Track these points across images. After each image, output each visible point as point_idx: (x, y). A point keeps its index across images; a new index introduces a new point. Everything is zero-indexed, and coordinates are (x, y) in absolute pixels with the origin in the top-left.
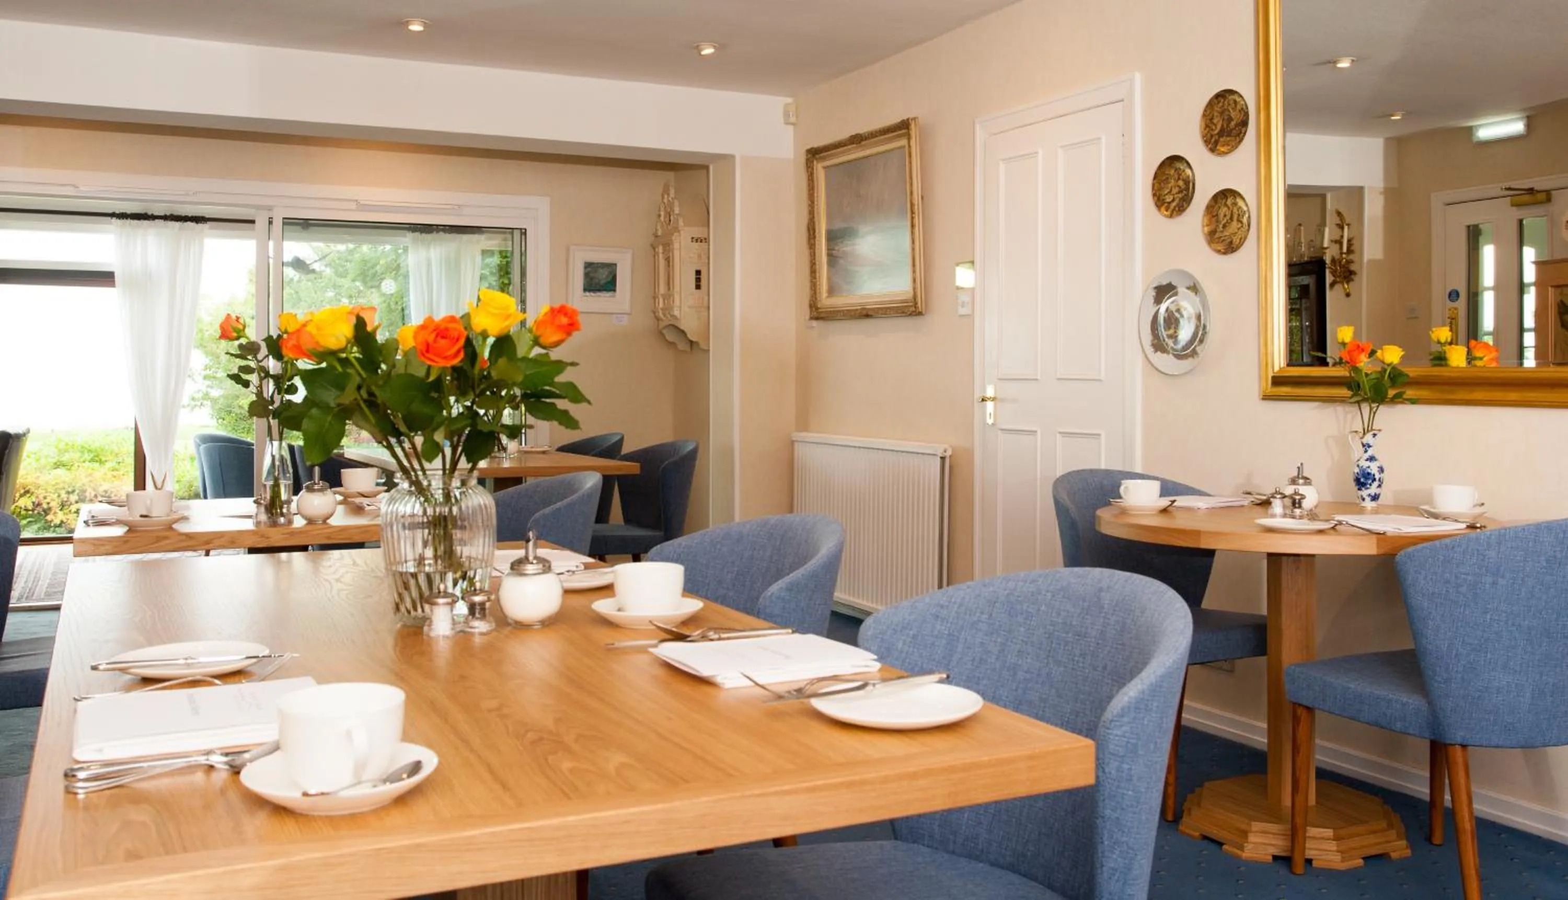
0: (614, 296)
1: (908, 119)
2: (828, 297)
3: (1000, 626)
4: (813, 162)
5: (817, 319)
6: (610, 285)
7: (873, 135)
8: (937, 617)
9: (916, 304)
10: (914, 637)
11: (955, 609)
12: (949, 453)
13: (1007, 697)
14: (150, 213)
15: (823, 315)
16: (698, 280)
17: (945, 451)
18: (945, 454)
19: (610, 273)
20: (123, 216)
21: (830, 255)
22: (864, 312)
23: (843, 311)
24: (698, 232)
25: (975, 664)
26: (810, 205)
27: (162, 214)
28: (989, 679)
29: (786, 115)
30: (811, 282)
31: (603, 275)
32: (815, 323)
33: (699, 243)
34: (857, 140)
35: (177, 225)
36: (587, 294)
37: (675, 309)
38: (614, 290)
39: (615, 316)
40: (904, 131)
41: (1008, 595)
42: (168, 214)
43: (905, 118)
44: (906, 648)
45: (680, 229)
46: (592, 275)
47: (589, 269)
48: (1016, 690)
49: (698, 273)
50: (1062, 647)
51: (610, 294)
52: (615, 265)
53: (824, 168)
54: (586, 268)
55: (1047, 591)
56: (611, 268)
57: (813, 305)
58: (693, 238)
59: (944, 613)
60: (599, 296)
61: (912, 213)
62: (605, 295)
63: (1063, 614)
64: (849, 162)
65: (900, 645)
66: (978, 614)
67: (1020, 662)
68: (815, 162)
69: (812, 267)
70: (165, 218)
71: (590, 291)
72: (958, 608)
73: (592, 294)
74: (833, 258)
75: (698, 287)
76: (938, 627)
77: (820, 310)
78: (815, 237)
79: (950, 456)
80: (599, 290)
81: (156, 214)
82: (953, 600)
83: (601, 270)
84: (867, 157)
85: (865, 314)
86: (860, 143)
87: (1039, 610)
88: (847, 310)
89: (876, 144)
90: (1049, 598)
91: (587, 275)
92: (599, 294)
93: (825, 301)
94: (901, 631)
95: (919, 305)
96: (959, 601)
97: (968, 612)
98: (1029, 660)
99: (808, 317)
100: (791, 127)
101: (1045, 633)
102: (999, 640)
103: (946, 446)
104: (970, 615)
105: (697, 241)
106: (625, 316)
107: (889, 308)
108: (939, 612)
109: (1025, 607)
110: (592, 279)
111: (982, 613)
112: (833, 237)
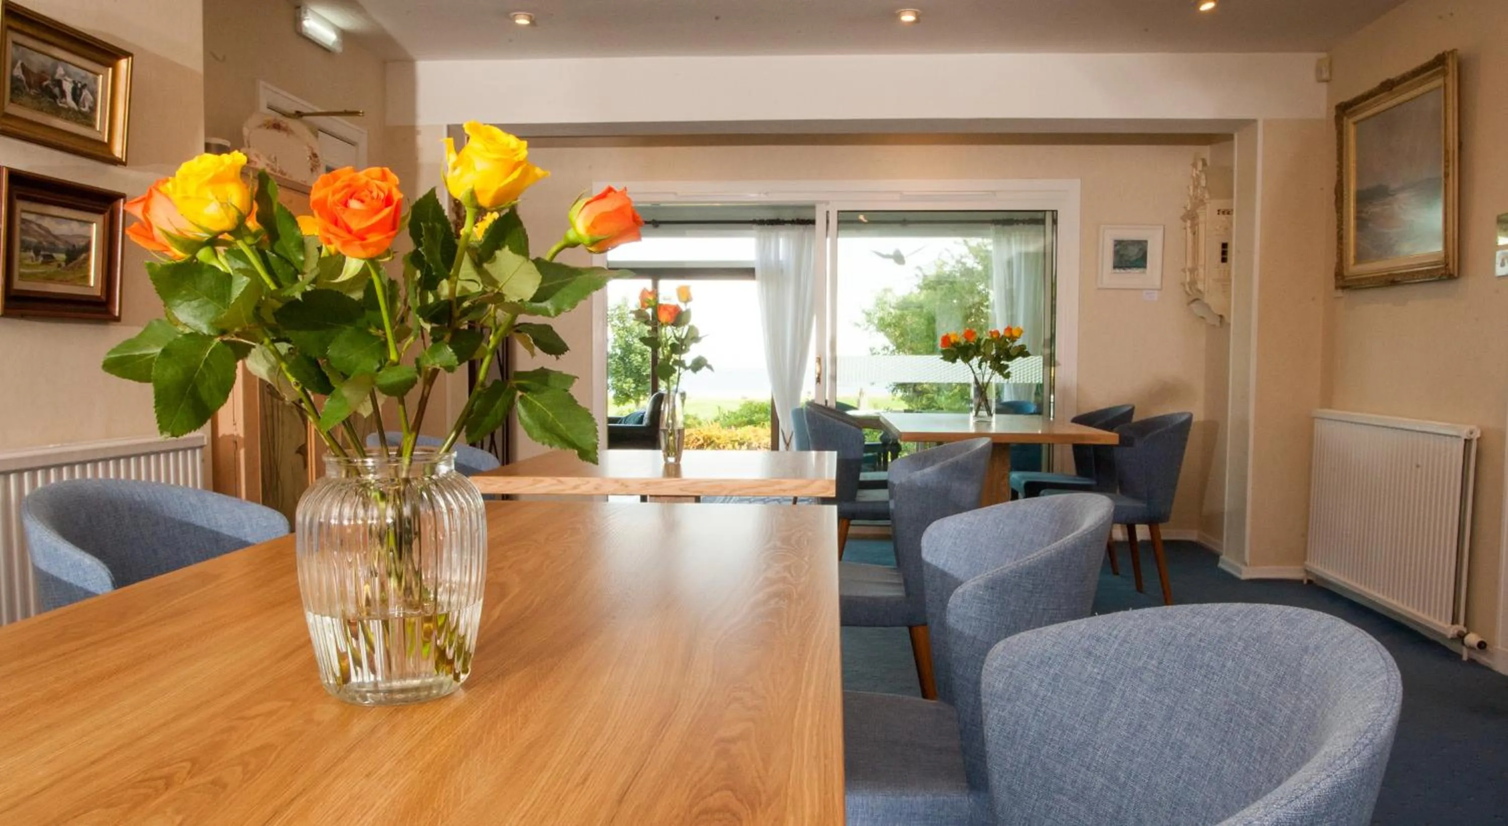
0: (1144, 273)
1: (1444, 54)
2: (1355, 264)
3: (1171, 681)
4: (1342, 119)
5: (1343, 288)
6: (1140, 262)
7: (1404, 79)
8: (1090, 653)
9: (1447, 265)
10: (1056, 678)
11: (1116, 646)
12: (1477, 434)
13: (1165, 789)
14: (781, 218)
15: (1347, 284)
16: (1224, 253)
17: (1471, 433)
18: (1472, 436)
19: (1140, 249)
20: (761, 222)
21: (1358, 218)
22: (1391, 278)
23: (1370, 278)
24: (1221, 204)
25: (1132, 731)
26: (1338, 166)
27: (790, 219)
28: (1146, 757)
29: (1319, 71)
30: (1338, 247)
31: (1133, 252)
32: (1340, 293)
33: (1226, 216)
34: (1388, 86)
35: (801, 227)
36: (1117, 271)
37: (1199, 283)
38: (1145, 267)
39: (1145, 292)
40: (1440, 68)
41: (1190, 635)
42: (795, 219)
43: (1441, 52)
44: (1042, 693)
45: (1205, 201)
46: (1121, 252)
47: (1118, 247)
48: (1177, 782)
49: (1225, 246)
50: (1241, 730)
51: (1141, 270)
52: (1146, 242)
53: (1355, 123)
54: (1115, 246)
55: (1240, 639)
56: (1142, 245)
57: (1339, 273)
58: (1219, 211)
59: (1100, 650)
60: (1129, 273)
61: (1447, 161)
62: (1136, 271)
63: (1252, 678)
64: (1378, 113)
65: (1035, 686)
66: (1145, 658)
67: (1188, 740)
68: (1345, 118)
69: (1338, 233)
70: (793, 222)
71: (1120, 267)
72: (1121, 645)
73: (1122, 271)
74: (1362, 223)
75: (1224, 260)
76: (1089, 668)
77: (1347, 279)
78: (1342, 201)
79: (1478, 439)
80: (1129, 267)
81: (786, 219)
82: (1115, 632)
83: (1131, 248)
84: (1399, 104)
85: (1391, 281)
86: (1391, 89)
87: (1224, 666)
88: (1373, 277)
89: (1411, 87)
90: (1240, 649)
91: (1116, 253)
92: (1129, 270)
93: (1354, 269)
94: (1038, 667)
95: (1451, 266)
96: (1122, 635)
97: (1133, 653)
98: (1199, 740)
99: (1332, 286)
100: (1324, 86)
101: (1225, 703)
102: (1167, 701)
103: (1473, 427)
104: (1134, 658)
105: (1223, 213)
106: (1156, 292)
107: (1418, 272)
108: (1094, 647)
109: (1206, 659)
110: (1122, 256)
111: (1151, 657)
112: (1364, 198)
